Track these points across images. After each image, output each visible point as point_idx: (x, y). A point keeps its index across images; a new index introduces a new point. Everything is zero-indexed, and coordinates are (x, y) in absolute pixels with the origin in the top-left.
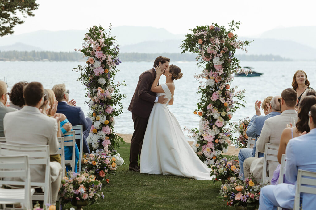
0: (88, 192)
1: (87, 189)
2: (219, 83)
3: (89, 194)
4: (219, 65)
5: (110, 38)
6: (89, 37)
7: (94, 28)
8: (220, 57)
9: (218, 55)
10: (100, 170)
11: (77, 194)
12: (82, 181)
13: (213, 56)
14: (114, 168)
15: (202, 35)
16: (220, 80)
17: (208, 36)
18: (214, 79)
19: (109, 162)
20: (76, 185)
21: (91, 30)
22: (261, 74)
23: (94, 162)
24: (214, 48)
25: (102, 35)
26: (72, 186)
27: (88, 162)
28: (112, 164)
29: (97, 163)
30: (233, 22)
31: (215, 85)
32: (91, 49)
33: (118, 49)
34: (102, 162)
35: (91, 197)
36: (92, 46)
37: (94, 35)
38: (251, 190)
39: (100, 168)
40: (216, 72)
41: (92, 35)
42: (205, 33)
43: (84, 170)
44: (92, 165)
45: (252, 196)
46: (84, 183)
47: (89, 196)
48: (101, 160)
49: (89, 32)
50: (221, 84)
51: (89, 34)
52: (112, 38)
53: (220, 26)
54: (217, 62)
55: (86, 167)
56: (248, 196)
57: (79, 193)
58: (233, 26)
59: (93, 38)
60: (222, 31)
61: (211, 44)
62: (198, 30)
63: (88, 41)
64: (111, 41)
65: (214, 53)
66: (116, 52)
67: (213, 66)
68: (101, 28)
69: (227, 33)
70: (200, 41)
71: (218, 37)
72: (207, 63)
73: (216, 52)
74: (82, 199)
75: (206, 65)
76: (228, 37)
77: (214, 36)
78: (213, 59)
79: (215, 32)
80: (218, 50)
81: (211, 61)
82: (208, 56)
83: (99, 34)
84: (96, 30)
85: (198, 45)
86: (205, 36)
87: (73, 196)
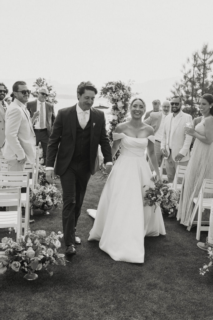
0: (53, 200)
1: (52, 198)
2: (120, 118)
3: (54, 202)
4: (121, 107)
6: (37, 85)
7: (40, 79)
8: (122, 102)
9: (121, 100)
11: (45, 202)
12: (48, 192)
13: (118, 101)
15: (112, 87)
16: (121, 116)
17: (116, 89)
18: (118, 116)
20: (44, 196)
21: (37, 80)
22: (108, 108)
24: (119, 96)
25: (45, 83)
26: (41, 197)
27: (43, 171)
30: (130, 80)
31: (118, 119)
32: (37, 93)
35: (55, 204)
37: (39, 83)
40: (119, 111)
41: (38, 83)
42: (113, 86)
46: (50, 194)
47: (53, 203)
49: (36, 81)
50: (122, 119)
51: (36, 83)
52: (51, 87)
53: (122, 82)
54: (120, 104)
55: (42, 175)
57: (47, 201)
58: (130, 83)
59: (39, 85)
60: (124, 86)
61: (117, 93)
62: (109, 84)
63: (36, 87)
64: (51, 88)
65: (119, 99)
66: (54, 95)
67: (117, 107)
68: (44, 79)
69: (126, 86)
70: (110, 91)
71: (121, 89)
72: (113, 105)
73: (120, 98)
74: (48, 206)
75: (113, 106)
76: (127, 89)
77: (119, 88)
78: (117, 103)
79: (119, 86)
80: (122, 97)
81: (116, 104)
82: (114, 101)
83: (43, 83)
84: (41, 80)
85: (108, 93)
86: (113, 88)
87: (42, 204)
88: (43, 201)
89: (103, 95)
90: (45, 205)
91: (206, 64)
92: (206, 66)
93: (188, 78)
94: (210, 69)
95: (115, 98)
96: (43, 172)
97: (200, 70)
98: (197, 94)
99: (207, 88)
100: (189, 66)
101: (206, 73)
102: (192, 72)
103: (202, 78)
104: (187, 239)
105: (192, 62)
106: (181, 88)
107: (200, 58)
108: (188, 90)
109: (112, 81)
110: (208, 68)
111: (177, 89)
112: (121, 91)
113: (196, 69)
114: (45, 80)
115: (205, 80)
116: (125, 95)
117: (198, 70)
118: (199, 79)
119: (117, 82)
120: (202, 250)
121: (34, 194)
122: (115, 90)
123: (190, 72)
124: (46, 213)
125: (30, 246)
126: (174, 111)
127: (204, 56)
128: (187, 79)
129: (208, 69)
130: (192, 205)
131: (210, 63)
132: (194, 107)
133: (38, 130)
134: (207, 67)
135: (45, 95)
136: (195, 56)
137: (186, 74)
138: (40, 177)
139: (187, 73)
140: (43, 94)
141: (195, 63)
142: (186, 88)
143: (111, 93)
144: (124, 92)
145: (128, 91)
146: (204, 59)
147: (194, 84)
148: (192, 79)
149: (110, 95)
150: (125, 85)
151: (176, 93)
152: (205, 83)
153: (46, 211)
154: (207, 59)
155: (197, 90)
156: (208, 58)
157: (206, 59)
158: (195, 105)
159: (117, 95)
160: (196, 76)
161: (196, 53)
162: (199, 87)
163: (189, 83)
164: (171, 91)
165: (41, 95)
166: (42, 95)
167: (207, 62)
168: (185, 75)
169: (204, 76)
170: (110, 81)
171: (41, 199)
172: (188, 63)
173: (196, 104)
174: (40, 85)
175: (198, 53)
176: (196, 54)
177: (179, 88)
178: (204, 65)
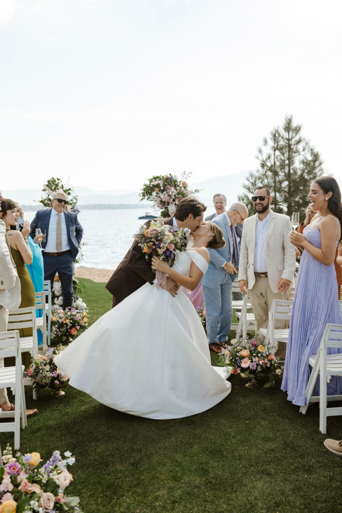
5: (68, 189)
6: (48, 188)
7: (52, 180)
8: (176, 205)
9: (173, 202)
10: (71, 328)
11: (56, 376)
13: (168, 203)
14: (85, 323)
15: (159, 184)
17: (165, 186)
19: (80, 318)
20: (54, 367)
21: (49, 182)
23: (65, 320)
24: (169, 196)
25: (60, 185)
26: (48, 368)
27: (58, 319)
28: (83, 319)
29: (68, 321)
30: (185, 172)
32: (50, 200)
33: (76, 199)
34: (72, 319)
36: (51, 197)
37: (52, 186)
38: (259, 355)
39: (71, 325)
41: (50, 186)
42: (161, 183)
43: (54, 329)
44: (62, 323)
45: (263, 363)
48: (72, 317)
49: (47, 183)
51: (48, 186)
52: (70, 189)
53: (173, 176)
54: (172, 208)
55: (56, 326)
56: (257, 362)
57: (59, 375)
58: (185, 176)
59: (51, 189)
60: (176, 181)
61: (167, 193)
62: (154, 180)
63: (46, 192)
64: (69, 191)
65: (169, 201)
66: (74, 202)
67: (168, 213)
68: (58, 180)
69: (180, 182)
70: (157, 189)
71: (173, 186)
72: (162, 210)
73: (172, 200)
74: (62, 381)
75: (162, 212)
76: (181, 185)
77: (170, 184)
78: (168, 207)
79: (169, 182)
80: (174, 197)
81: (166, 208)
82: (163, 204)
83: (57, 185)
84: (54, 181)
85: (154, 194)
86: (161, 185)
87: (51, 380)
88: (51, 375)
89: (146, 197)
90: (56, 381)
91: (291, 145)
92: (292, 147)
93: (268, 167)
94: (298, 152)
95: (164, 200)
96: (58, 321)
97: (283, 154)
98: (282, 188)
99: (296, 179)
100: (268, 150)
101: (293, 158)
102: (272, 157)
103: (287, 165)
104: (303, 432)
105: (271, 143)
106: (258, 181)
107: (282, 138)
108: (268, 183)
109: (159, 175)
110: (295, 150)
111: (252, 183)
112: (173, 189)
113: (278, 153)
114: (60, 181)
115: (292, 167)
116: (178, 194)
117: (281, 155)
118: (282, 166)
119: (166, 175)
120: (336, 455)
121: (36, 364)
122: (164, 188)
123: (269, 158)
124: (58, 394)
125: (8, 492)
126: (259, 210)
127: (287, 134)
128: (266, 168)
129: (295, 153)
130: (307, 368)
131: (297, 144)
132: (279, 208)
133: (53, 253)
134: (293, 149)
135: (63, 203)
136: (274, 136)
137: (264, 161)
138: (54, 328)
139: (265, 159)
140: (60, 201)
141: (276, 145)
142: (266, 181)
143: (158, 193)
144: (177, 190)
145: (183, 188)
146: (288, 137)
147: (276, 174)
148: (273, 167)
149: (156, 196)
150: (179, 180)
151: (251, 188)
152: (292, 171)
153: (59, 390)
154: (292, 138)
155: (281, 182)
156: (294, 136)
157: (290, 137)
158: (279, 204)
159: (166, 195)
160: (278, 164)
161: (277, 131)
162: (285, 178)
163: (269, 173)
164: (245, 187)
165: (56, 202)
166: (58, 203)
167: (293, 142)
168: (262, 162)
169: (289, 161)
170: (155, 176)
171: (47, 371)
172: (265, 145)
173: (281, 202)
174: (53, 188)
175: (279, 131)
176: (276, 133)
177: (255, 182)
178: (289, 145)
